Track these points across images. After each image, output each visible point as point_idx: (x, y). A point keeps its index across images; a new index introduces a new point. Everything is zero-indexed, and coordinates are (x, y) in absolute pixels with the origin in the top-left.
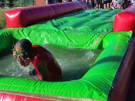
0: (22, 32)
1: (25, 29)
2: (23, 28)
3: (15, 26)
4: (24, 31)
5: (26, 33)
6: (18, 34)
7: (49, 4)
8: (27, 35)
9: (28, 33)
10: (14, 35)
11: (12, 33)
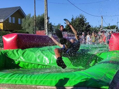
0: (17, 52)
1: (20, 50)
2: (18, 49)
4: (19, 52)
5: (21, 53)
6: (12, 54)
8: (21, 55)
9: (22, 53)
10: (8, 54)
11: (6, 53)
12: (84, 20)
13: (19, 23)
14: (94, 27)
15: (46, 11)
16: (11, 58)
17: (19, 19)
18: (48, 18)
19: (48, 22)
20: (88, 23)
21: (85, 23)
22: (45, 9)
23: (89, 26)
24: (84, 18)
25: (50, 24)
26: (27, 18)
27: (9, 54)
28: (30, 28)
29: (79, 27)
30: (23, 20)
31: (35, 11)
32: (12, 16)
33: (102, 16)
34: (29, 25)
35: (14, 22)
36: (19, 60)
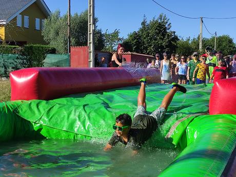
0: (37, 107)
2: (39, 101)
3: (26, 97)
4: (41, 107)
6: (28, 110)
7: (95, 67)
8: (46, 113)
9: (48, 109)
10: (20, 111)
11: (17, 108)
12: (167, 26)
13: (38, 27)
14: (185, 40)
15: (92, 7)
16: (26, 119)
17: (38, 20)
18: (95, 21)
19: (94, 31)
20: (174, 32)
21: (168, 31)
22: (90, 4)
23: (176, 39)
24: (167, 23)
25: (99, 32)
26: (52, 19)
27: (22, 110)
28: (58, 38)
29: (156, 39)
30: (45, 21)
31: (70, 6)
32: (23, 14)
33: (202, 18)
34: (57, 34)
35: (26, 26)
36: (42, 122)
